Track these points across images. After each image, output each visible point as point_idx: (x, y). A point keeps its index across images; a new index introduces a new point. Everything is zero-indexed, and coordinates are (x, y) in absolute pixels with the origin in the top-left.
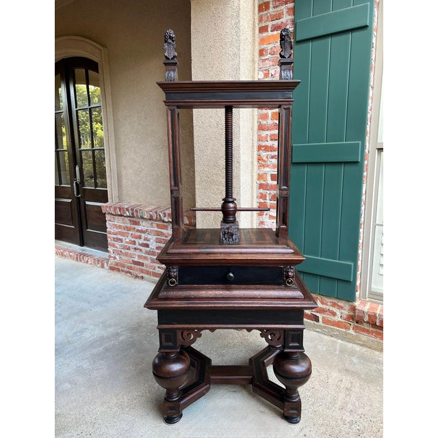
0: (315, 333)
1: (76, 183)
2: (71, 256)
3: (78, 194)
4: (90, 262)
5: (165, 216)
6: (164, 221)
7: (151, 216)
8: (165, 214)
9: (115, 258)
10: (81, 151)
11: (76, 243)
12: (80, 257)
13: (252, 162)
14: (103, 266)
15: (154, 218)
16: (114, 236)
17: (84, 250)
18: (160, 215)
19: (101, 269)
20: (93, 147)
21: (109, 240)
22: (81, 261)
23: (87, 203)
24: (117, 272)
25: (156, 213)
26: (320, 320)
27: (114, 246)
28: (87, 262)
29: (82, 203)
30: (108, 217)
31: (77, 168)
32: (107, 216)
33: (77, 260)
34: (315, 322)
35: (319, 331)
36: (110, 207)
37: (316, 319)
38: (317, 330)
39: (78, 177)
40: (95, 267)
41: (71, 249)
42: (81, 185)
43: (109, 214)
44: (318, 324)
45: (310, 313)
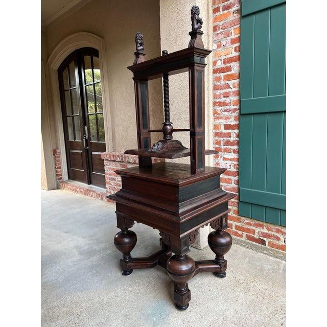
0: (262, 254)
1: (85, 138)
2: (81, 191)
3: (87, 146)
4: (93, 196)
7: (135, 161)
9: (110, 193)
10: (88, 115)
11: (85, 183)
12: (87, 192)
13: (208, 115)
14: (102, 199)
15: (137, 163)
16: (110, 176)
17: (91, 187)
19: (101, 201)
20: (96, 111)
21: (106, 179)
22: (87, 195)
23: (93, 153)
24: (112, 203)
25: (138, 158)
26: (267, 243)
27: (110, 184)
28: (92, 196)
29: (90, 153)
30: (105, 163)
31: (86, 128)
32: (105, 161)
33: (85, 195)
34: (262, 245)
35: (266, 252)
36: (107, 155)
37: (263, 243)
38: (264, 252)
39: (87, 134)
40: (97, 200)
41: (82, 187)
42: (88, 140)
43: (106, 160)
44: (264, 246)
45: (258, 238)
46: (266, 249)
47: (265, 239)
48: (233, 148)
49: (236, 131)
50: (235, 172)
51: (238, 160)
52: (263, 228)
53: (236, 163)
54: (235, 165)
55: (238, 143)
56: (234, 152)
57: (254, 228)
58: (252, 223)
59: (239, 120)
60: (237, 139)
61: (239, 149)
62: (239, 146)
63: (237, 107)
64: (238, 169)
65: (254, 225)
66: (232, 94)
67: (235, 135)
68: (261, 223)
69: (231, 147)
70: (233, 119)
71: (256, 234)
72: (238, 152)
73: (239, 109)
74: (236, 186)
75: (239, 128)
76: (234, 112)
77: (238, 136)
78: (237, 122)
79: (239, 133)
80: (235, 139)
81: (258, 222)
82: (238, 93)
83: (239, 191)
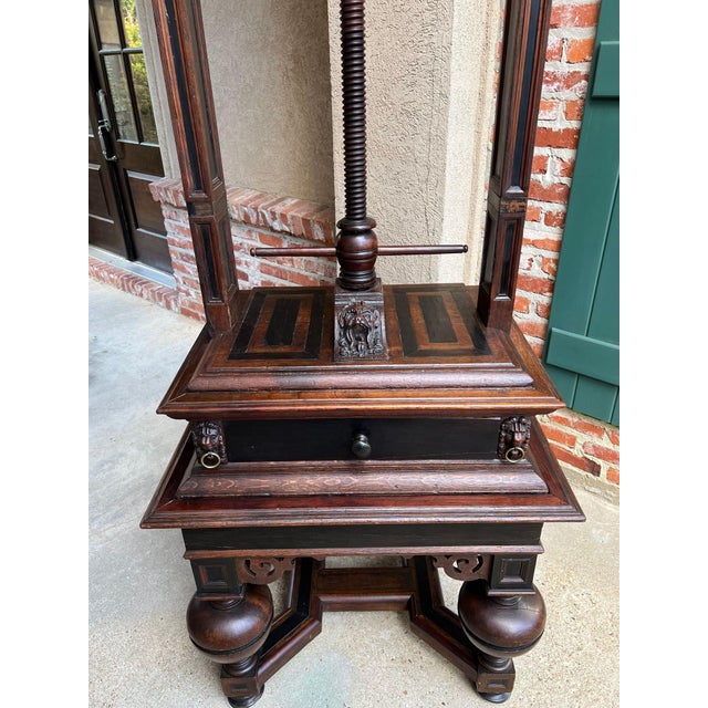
0: (586, 494)
1: (103, 129)
2: (112, 280)
3: (110, 154)
4: (145, 296)
5: (274, 219)
6: (272, 230)
7: (246, 216)
8: (273, 213)
9: (188, 294)
10: (102, 56)
11: (121, 255)
12: (129, 283)
13: (481, 95)
14: (168, 307)
15: (253, 220)
16: (181, 250)
17: (138, 270)
18: (263, 216)
19: (166, 311)
20: (123, 44)
21: (172, 256)
22: (130, 291)
23: (131, 175)
24: (195, 321)
25: (256, 209)
26: (603, 472)
27: (183, 269)
28: (141, 295)
29: (122, 173)
30: (166, 211)
31: (101, 97)
32: (163, 207)
33: (124, 290)
34: (590, 475)
35: (598, 491)
36: (166, 190)
37: (595, 470)
38: (592, 489)
39: (106, 119)
40: (155, 306)
41: (113, 265)
42: (114, 135)
43: (166, 203)
44: (595, 478)
45: (580, 456)
46: (600, 485)
47: (599, 461)
48: (546, 207)
49: (567, 154)
50: (543, 282)
51: (559, 246)
52: (600, 436)
53: (551, 255)
54: (546, 261)
55: (567, 195)
56: (548, 222)
57: (575, 433)
58: (570, 419)
59: (581, 118)
60: (565, 180)
61: (565, 214)
62: (567, 206)
63: (583, 68)
64: (555, 274)
65: (576, 426)
66: (569, 16)
67: (559, 167)
68: (597, 423)
69: (541, 204)
70: (561, 107)
71: (578, 446)
72: (563, 222)
73: (586, 77)
74: (541, 321)
75: (576, 146)
76: (568, 87)
77: (571, 171)
78: (574, 124)
79: (574, 163)
80: (556, 181)
81: (586, 420)
82: (591, 14)
83: (548, 336)
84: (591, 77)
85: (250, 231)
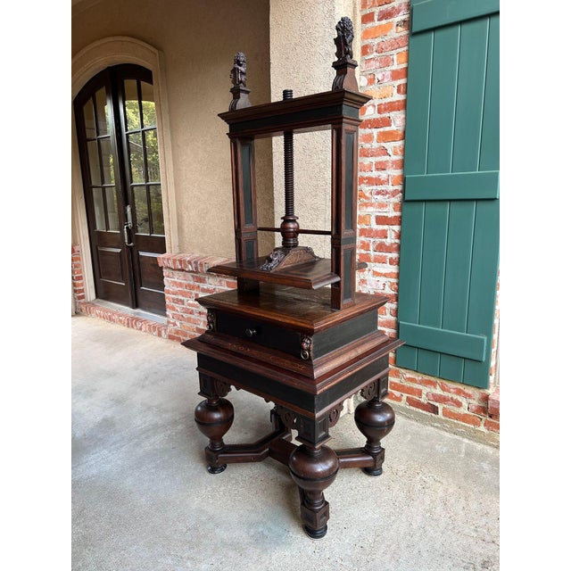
0: (432, 428)
1: (128, 228)
2: (120, 321)
3: (130, 242)
4: (144, 329)
9: (175, 324)
10: (132, 187)
11: (127, 305)
12: (131, 323)
14: (160, 335)
16: (174, 296)
17: (138, 314)
19: (157, 338)
21: (167, 300)
22: (133, 327)
23: (142, 254)
24: (177, 342)
26: (440, 411)
27: (173, 309)
28: (141, 329)
29: (134, 253)
30: (166, 272)
31: (129, 209)
32: (164, 271)
33: (128, 326)
34: (433, 415)
35: (439, 425)
36: (168, 259)
37: (435, 410)
38: (436, 424)
39: (130, 221)
40: (151, 336)
41: (121, 312)
42: (134, 231)
43: (167, 267)
44: (436, 416)
45: (426, 402)
46: (439, 421)
47: (437, 404)
48: (389, 255)
49: (397, 228)
50: (392, 296)
51: (398, 276)
52: (435, 387)
53: (394, 280)
54: (392, 284)
55: (399, 249)
56: (391, 263)
57: (420, 387)
58: (417, 378)
59: (401, 210)
60: (397, 241)
61: (399, 258)
62: (400, 254)
63: (399, 188)
64: (397, 290)
65: (421, 383)
66: (390, 165)
67: (393, 235)
68: (432, 379)
69: (386, 254)
70: (391, 207)
71: (424, 396)
72: (398, 263)
73: (401, 192)
74: (393, 319)
75: (400, 224)
76: (393, 196)
77: (399, 236)
78: (398, 214)
79: (400, 232)
80: (393, 242)
81: (426, 378)
82: (400, 164)
83: (398, 326)
84: (403, 191)
85: (220, 281)
